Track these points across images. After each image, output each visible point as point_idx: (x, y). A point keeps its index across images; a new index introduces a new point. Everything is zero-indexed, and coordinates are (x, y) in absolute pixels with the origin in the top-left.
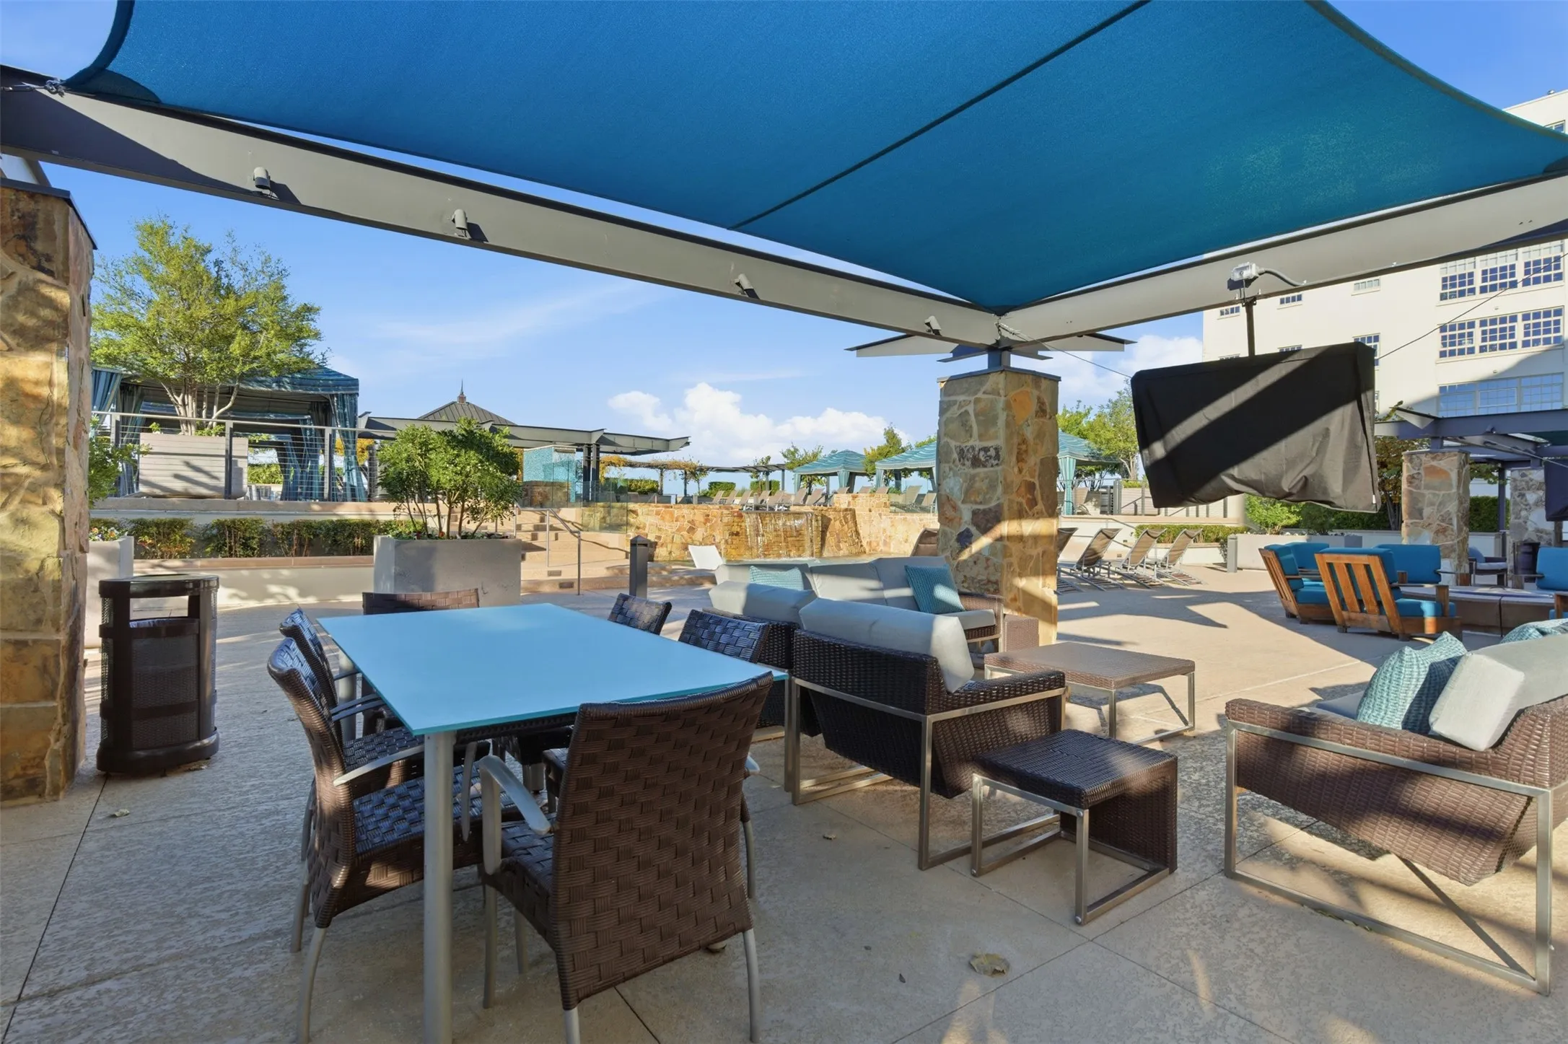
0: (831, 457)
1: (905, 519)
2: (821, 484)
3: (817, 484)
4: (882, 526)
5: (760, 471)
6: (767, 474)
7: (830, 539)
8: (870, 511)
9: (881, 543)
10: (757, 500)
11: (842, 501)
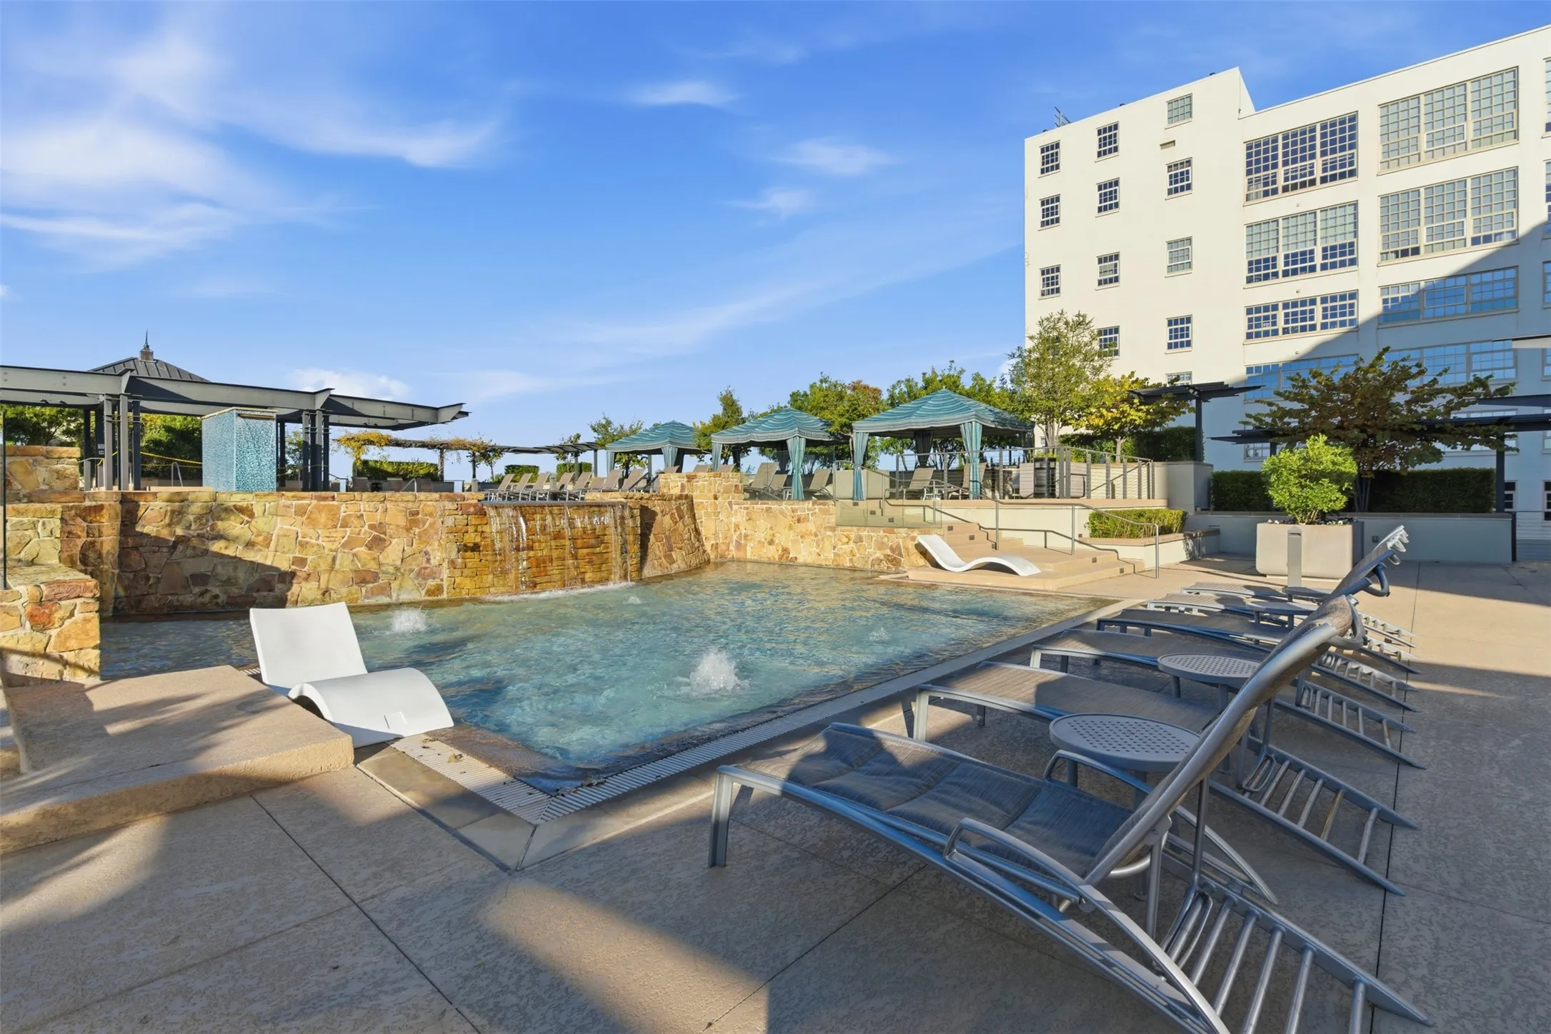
0: (652, 430)
1: (768, 510)
2: (643, 466)
3: (637, 467)
4: (733, 520)
5: (568, 452)
6: (576, 455)
7: (655, 546)
8: (716, 498)
9: (732, 547)
10: (554, 485)
11: (672, 485)
